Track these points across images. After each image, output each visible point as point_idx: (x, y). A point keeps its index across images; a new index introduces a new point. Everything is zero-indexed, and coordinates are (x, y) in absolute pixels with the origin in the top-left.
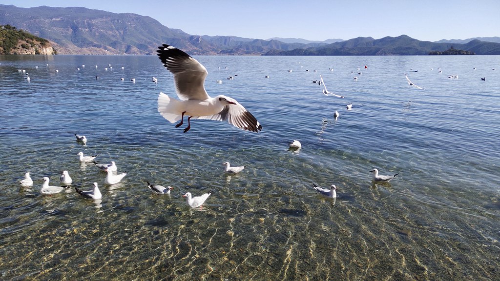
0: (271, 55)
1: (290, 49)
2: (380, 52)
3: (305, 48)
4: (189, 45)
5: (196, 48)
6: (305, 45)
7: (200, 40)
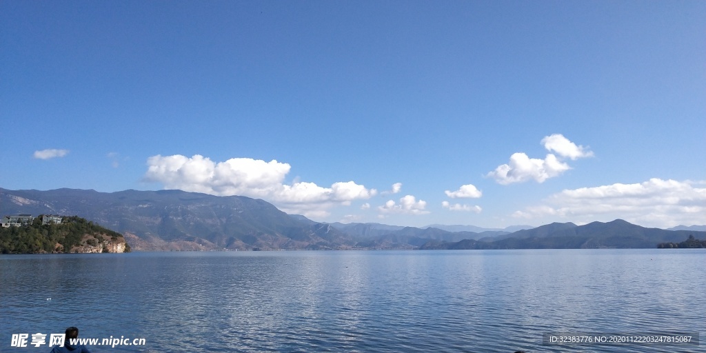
0: (427, 248)
1: (456, 240)
2: (586, 243)
3: (477, 239)
4: (314, 236)
5: (322, 240)
6: (476, 235)
7: (329, 229)
